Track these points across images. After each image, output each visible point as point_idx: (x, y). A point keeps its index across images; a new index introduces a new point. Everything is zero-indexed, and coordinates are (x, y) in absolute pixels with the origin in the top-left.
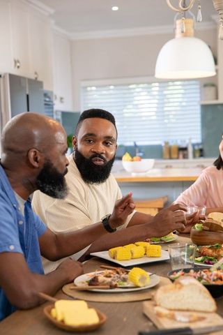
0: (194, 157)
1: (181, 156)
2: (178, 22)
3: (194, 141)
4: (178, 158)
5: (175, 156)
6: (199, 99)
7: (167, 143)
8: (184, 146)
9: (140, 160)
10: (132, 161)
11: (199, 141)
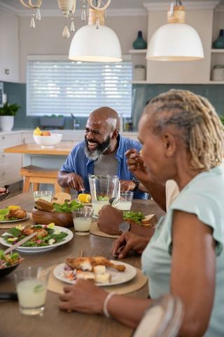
2: (90, 11)
6: (131, 78)
9: (49, 135)
10: (42, 135)
11: (130, 116)
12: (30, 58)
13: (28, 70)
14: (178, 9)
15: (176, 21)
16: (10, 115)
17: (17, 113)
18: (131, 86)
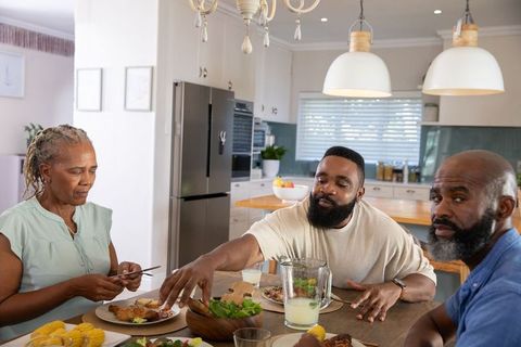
0: (410, 181)
1: (395, 179)
2: (353, 34)
3: (411, 164)
4: (391, 181)
5: (389, 178)
6: (420, 119)
7: (381, 164)
8: (400, 168)
9: (293, 187)
10: (283, 186)
11: (417, 164)
12: (303, 95)
13: (300, 110)
14: (467, 29)
15: (465, 44)
16: (276, 159)
17: (284, 157)
18: (420, 128)
